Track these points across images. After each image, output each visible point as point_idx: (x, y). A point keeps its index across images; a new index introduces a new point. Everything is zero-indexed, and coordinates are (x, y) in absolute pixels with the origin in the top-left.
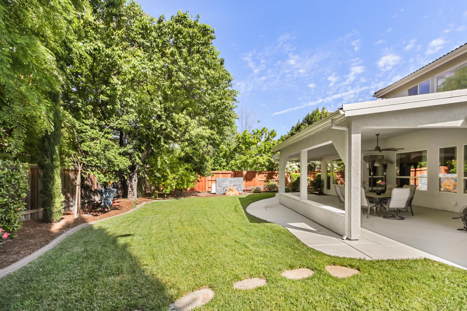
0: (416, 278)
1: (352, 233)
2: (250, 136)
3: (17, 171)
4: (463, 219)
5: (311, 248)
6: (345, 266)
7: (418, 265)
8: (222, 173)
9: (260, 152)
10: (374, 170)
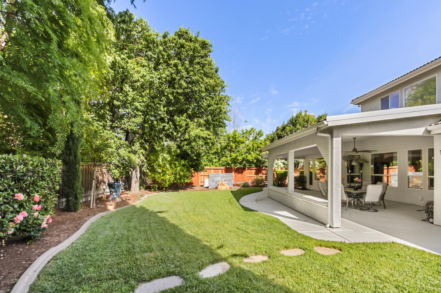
0: (385, 256)
1: (334, 222)
2: (240, 135)
3: (55, 167)
4: (426, 212)
5: (301, 234)
6: (330, 247)
7: (387, 246)
8: (214, 169)
9: (248, 150)
10: (351, 168)
